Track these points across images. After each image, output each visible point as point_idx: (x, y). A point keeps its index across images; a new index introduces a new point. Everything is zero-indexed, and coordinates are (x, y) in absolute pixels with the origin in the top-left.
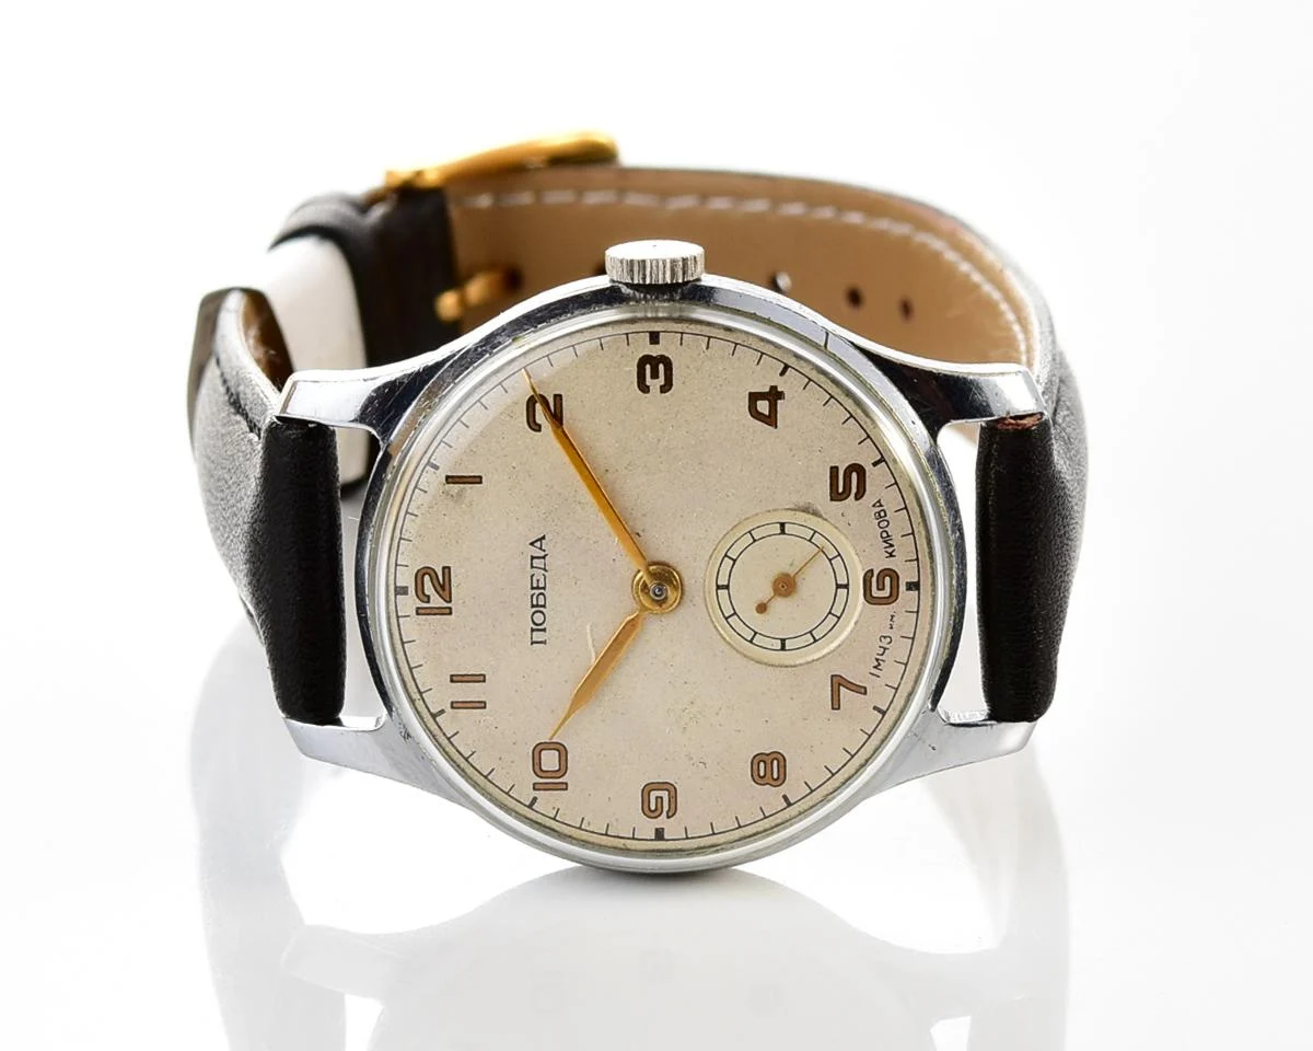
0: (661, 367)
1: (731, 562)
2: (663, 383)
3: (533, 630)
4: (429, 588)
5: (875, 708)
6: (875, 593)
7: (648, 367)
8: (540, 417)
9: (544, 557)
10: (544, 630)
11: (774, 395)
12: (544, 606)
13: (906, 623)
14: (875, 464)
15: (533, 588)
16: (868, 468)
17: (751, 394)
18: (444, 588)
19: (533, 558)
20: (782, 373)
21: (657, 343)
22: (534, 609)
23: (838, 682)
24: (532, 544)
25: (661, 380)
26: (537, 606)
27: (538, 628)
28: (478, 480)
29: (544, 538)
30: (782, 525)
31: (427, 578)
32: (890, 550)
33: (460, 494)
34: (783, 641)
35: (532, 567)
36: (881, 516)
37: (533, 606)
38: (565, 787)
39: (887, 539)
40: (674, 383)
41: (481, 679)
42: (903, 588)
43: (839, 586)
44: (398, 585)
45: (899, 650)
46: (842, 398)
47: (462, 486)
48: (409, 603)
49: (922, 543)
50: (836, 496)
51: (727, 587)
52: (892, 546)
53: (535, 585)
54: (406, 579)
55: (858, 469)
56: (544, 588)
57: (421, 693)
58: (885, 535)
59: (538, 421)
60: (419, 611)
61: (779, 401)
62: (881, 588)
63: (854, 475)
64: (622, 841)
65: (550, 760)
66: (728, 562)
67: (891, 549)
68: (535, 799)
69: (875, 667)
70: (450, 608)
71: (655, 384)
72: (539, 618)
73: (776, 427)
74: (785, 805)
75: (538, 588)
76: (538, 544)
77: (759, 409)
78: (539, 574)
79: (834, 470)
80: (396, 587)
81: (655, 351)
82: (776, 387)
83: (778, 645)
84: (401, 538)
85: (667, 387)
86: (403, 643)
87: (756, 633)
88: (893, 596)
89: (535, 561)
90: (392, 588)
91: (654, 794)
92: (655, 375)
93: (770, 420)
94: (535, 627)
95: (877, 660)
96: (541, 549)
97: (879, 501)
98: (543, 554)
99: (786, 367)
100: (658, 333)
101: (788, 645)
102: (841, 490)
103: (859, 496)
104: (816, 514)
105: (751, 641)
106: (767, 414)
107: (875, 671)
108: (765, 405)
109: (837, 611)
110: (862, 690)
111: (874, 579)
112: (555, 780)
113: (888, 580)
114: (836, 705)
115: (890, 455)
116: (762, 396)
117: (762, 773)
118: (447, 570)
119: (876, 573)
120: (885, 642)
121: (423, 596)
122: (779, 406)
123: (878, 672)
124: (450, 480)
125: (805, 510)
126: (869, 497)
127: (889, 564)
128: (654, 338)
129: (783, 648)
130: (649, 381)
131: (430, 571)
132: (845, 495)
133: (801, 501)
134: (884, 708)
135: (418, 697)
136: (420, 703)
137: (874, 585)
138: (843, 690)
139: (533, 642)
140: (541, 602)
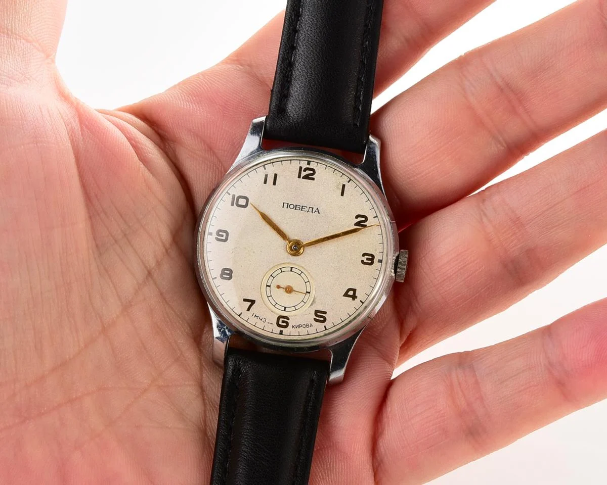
0: (370, 262)
1: (299, 274)
4: (308, 172)
5: (241, 313)
6: (281, 320)
7: (371, 257)
8: (360, 219)
11: (354, 297)
13: (269, 328)
14: (325, 327)
16: (324, 324)
17: (356, 289)
18: (307, 177)
19: (313, 208)
20: (361, 301)
21: (378, 262)
23: (253, 302)
24: (317, 209)
25: (365, 261)
27: (288, 206)
28: (342, 194)
29: (319, 213)
30: (309, 293)
31: (312, 172)
32: (295, 327)
33: (338, 188)
34: (269, 286)
36: (307, 326)
37: (296, 205)
38: (232, 205)
39: (299, 326)
40: (364, 265)
41: (274, 184)
42: (281, 329)
45: (260, 324)
46: (349, 320)
47: (341, 189)
48: (304, 165)
49: (295, 338)
50: (316, 312)
51: (291, 271)
54: (313, 165)
55: (324, 321)
57: (273, 163)
60: (301, 168)
61: (352, 298)
62: (283, 322)
63: (322, 319)
64: (210, 221)
65: (242, 202)
66: (300, 272)
68: (230, 194)
69: (256, 315)
70: (300, 178)
71: (365, 259)
73: (344, 296)
74: (213, 277)
75: (302, 208)
76: (317, 211)
77: (350, 292)
79: (325, 313)
80: (310, 161)
81: (376, 260)
82: (356, 298)
83: (268, 284)
84: (327, 166)
85: (363, 262)
86: (291, 160)
87: (274, 277)
88: (279, 325)
90: (310, 160)
91: (224, 234)
92: (367, 259)
93: (346, 295)
95: (258, 316)
97: (312, 326)
98: (313, 212)
99: (363, 303)
101: (268, 288)
102: (318, 314)
103: (315, 319)
104: (312, 304)
105: (271, 275)
106: (349, 294)
107: (254, 315)
108: (351, 294)
109: (277, 306)
110: (248, 309)
111: (286, 320)
112: (235, 202)
113: (285, 324)
114: (245, 300)
115: (327, 332)
116: (355, 293)
117: (225, 272)
118: (313, 179)
119: (288, 321)
120: (263, 320)
121: (306, 169)
122: (350, 298)
123: (254, 316)
124: (344, 186)
125: (313, 301)
126: (314, 323)
127: (290, 326)
128: (380, 261)
129: (267, 286)
130: (366, 257)
131: (314, 174)
132: (316, 315)
133: (316, 300)
134: (241, 316)
135: (272, 161)
136: (269, 162)
137: (284, 319)
138: (249, 303)
139: (284, 203)
140: (297, 208)
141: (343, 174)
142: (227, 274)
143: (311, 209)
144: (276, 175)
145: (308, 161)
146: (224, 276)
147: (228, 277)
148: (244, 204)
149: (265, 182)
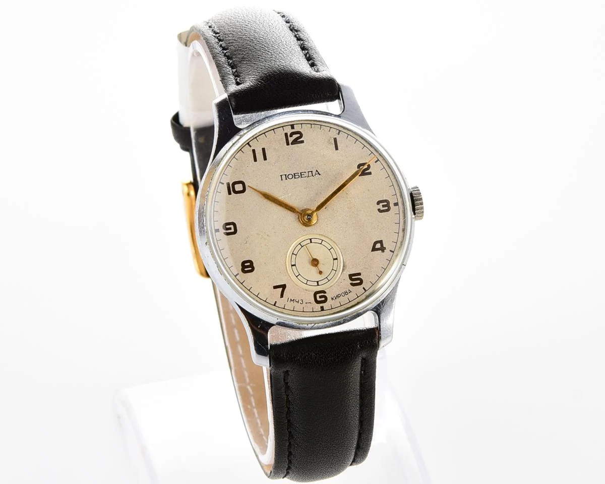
0: (387, 208)
2: (381, 209)
3: (286, 175)
4: (295, 136)
5: (276, 302)
6: (318, 296)
7: (386, 203)
8: (363, 168)
9: (312, 176)
10: (286, 179)
11: (383, 249)
12: (295, 178)
13: (308, 308)
14: (364, 288)
15: (301, 173)
16: (362, 286)
17: (382, 241)
18: (295, 142)
19: (312, 172)
20: (391, 251)
21: (395, 206)
22: (293, 175)
23: (284, 287)
24: (317, 171)
25: (382, 209)
26: (295, 176)
27: (287, 177)
28: (337, 148)
29: (320, 175)
30: (337, 259)
31: (299, 135)
32: (334, 298)
33: (330, 144)
34: (295, 265)
35: (308, 172)
36: (346, 293)
37: (294, 174)
38: (230, 193)
39: (338, 296)
40: (382, 213)
41: (265, 159)
42: (321, 305)
43: (318, 282)
44: (295, 125)
45: (298, 307)
47: (334, 143)
48: (289, 130)
49: (338, 309)
50: (351, 276)
51: (311, 242)
52: (336, 298)
53: (302, 174)
54: (297, 129)
55: (361, 283)
56: (301, 177)
57: (256, 138)
59: (361, 167)
60: (286, 134)
61: (381, 251)
62: (320, 297)
63: (359, 281)
64: (212, 218)
65: (239, 187)
66: (320, 242)
68: (223, 184)
69: (291, 300)
70: (289, 145)
71: (380, 206)
72: (290, 177)
73: (372, 251)
74: (235, 275)
75: (301, 175)
76: (317, 173)
78: (306, 175)
79: (359, 274)
80: (293, 125)
81: (391, 205)
82: (385, 249)
83: (293, 263)
84: (311, 124)
85: (379, 210)
86: (274, 130)
87: (296, 255)
88: (317, 302)
89: (311, 173)
90: (293, 123)
91: (232, 226)
92: (383, 206)
93: (374, 249)
95: (294, 300)
96: (315, 174)
97: (351, 292)
98: (314, 175)
99: (393, 252)
100: (398, 205)
101: (294, 267)
102: (353, 277)
103: (352, 284)
104: (343, 270)
105: (293, 254)
106: (376, 247)
107: (289, 299)
109: (309, 283)
110: (282, 296)
111: (323, 294)
112: (231, 190)
113: (323, 299)
114: (275, 287)
115: (367, 293)
116: (382, 245)
117: (246, 264)
118: (302, 142)
119: (325, 294)
120: (300, 302)
121: (292, 135)
122: (379, 251)
123: (289, 301)
124: (335, 140)
125: (344, 266)
126: (352, 288)
127: (329, 299)
128: (396, 204)
130: (381, 204)
131: (301, 136)
132: (351, 279)
133: (347, 264)
134: (276, 305)
135: (254, 137)
136: (252, 138)
137: (321, 294)
138: (281, 289)
139: (281, 176)
140: (296, 177)
141: (331, 127)
142: (248, 267)
144: (264, 150)
145: (291, 125)
146: (246, 269)
147: (250, 269)
148: (241, 189)
149: (255, 160)
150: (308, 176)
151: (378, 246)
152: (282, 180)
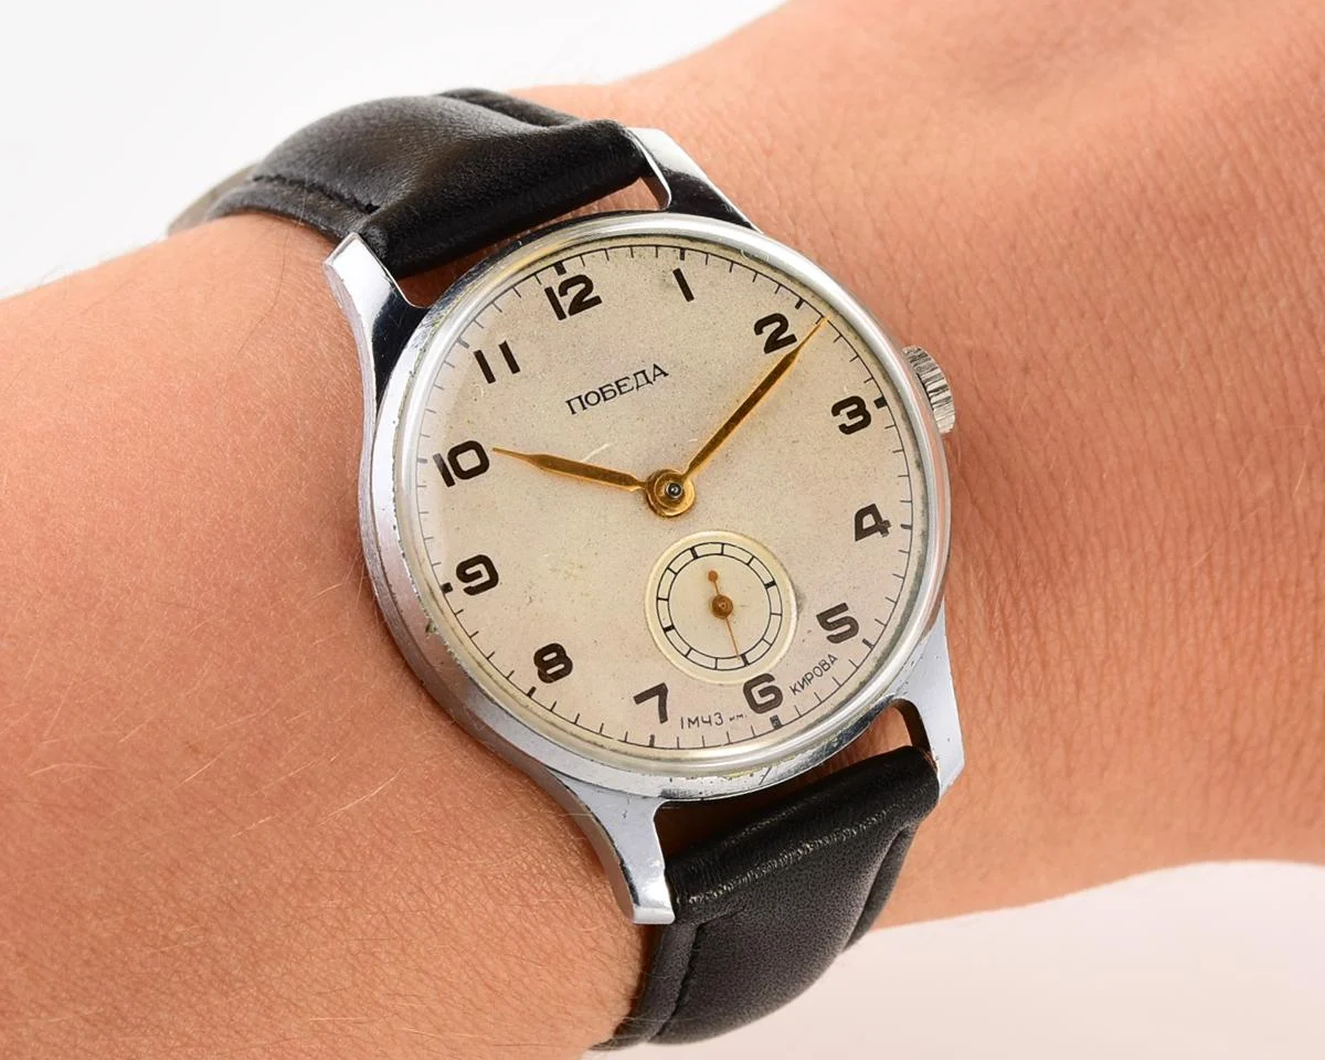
0: (861, 418)
1: (720, 552)
2: (848, 425)
3: (580, 398)
4: (574, 291)
5: (652, 736)
6: (755, 691)
7: (854, 407)
8: (769, 330)
9: (648, 382)
10: (584, 408)
11: (882, 527)
12: (605, 399)
13: (741, 730)
14: (865, 641)
15: (617, 383)
16: (859, 637)
17: (874, 506)
18: (579, 305)
19: (643, 372)
20: (903, 526)
21: (878, 407)
22: (599, 392)
23: (660, 691)
24: (655, 367)
25: (850, 423)
26: (603, 393)
27: (584, 401)
28: (689, 296)
29: (666, 375)
30: (773, 583)
31: (582, 286)
32: (798, 687)
33: (669, 288)
34: (672, 627)
35: (635, 375)
36: (824, 666)
37: (601, 390)
38: (450, 483)
39: (806, 680)
40: (853, 435)
41: (514, 368)
42: (771, 714)
43: (743, 656)
44: (564, 263)
45: (715, 735)
46: (907, 590)
47: (677, 284)
48: (554, 280)
49: (817, 714)
50: (823, 618)
51: (696, 557)
52: (803, 687)
53: (621, 383)
54: (573, 268)
55: (854, 629)
56: (621, 393)
57: (474, 319)
58: (809, 677)
59: (765, 329)
60: (549, 291)
61: (879, 533)
62: (763, 693)
63: (847, 627)
64: (425, 556)
65: (468, 460)
66: (718, 549)
67: (800, 688)
68: (426, 461)
69: (689, 720)
70: (565, 317)
71: (843, 418)
72: (593, 398)
73: (857, 538)
74: (527, 691)
75: (619, 387)
76: (657, 372)
77: (865, 519)
78: (631, 383)
79: (843, 607)
80: (560, 262)
81: (870, 407)
82: (889, 526)
83: (667, 624)
84: (607, 249)
85: (843, 428)
86: (513, 287)
87: (667, 600)
88: (759, 708)
89: (641, 375)
90: (558, 259)
91: (481, 567)
92: (851, 415)
93: (861, 533)
94: (583, 398)
95: (697, 719)
96: (655, 376)
97: (835, 659)
98: (651, 379)
99: (910, 527)
100: (886, 404)
101: (671, 633)
102: (829, 620)
103: (831, 639)
104: (799, 607)
105: (658, 598)
106: (865, 526)
107: (686, 721)
108: (869, 523)
109: (721, 665)
110: (663, 717)
111: (766, 685)
112: (452, 472)
113: (771, 697)
114: (640, 699)
115: (878, 652)
116: (877, 516)
117: (546, 658)
118: (597, 301)
119: (772, 684)
120: (715, 719)
121: (564, 289)
122: (875, 534)
123: (686, 725)
124: (678, 273)
125: (798, 597)
126: (835, 649)
127: (786, 692)
128: (881, 402)
129: (666, 630)
130: (844, 412)
131: (589, 286)
132: (827, 626)
133: (803, 589)
134: (655, 745)
135: (470, 319)
136: (466, 323)
137: (761, 687)
138: (655, 700)
139: (569, 402)
140: (607, 395)
141: (657, 246)
142: (551, 664)
143: (640, 376)
144: (504, 347)
145: (555, 265)
146: (550, 671)
147: (561, 666)
148: (477, 462)
149: (490, 378)
150: (638, 387)
151: (869, 521)
152: (573, 412)
